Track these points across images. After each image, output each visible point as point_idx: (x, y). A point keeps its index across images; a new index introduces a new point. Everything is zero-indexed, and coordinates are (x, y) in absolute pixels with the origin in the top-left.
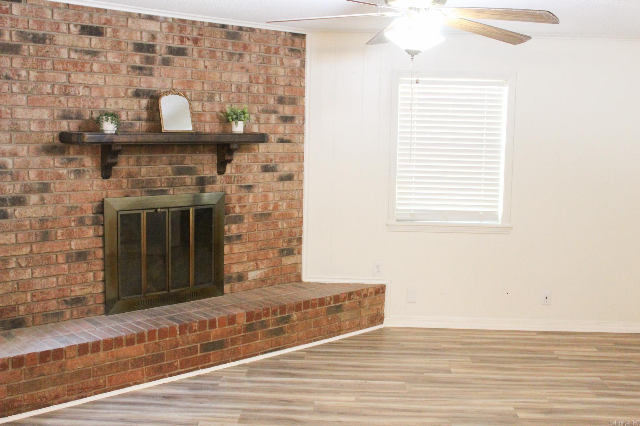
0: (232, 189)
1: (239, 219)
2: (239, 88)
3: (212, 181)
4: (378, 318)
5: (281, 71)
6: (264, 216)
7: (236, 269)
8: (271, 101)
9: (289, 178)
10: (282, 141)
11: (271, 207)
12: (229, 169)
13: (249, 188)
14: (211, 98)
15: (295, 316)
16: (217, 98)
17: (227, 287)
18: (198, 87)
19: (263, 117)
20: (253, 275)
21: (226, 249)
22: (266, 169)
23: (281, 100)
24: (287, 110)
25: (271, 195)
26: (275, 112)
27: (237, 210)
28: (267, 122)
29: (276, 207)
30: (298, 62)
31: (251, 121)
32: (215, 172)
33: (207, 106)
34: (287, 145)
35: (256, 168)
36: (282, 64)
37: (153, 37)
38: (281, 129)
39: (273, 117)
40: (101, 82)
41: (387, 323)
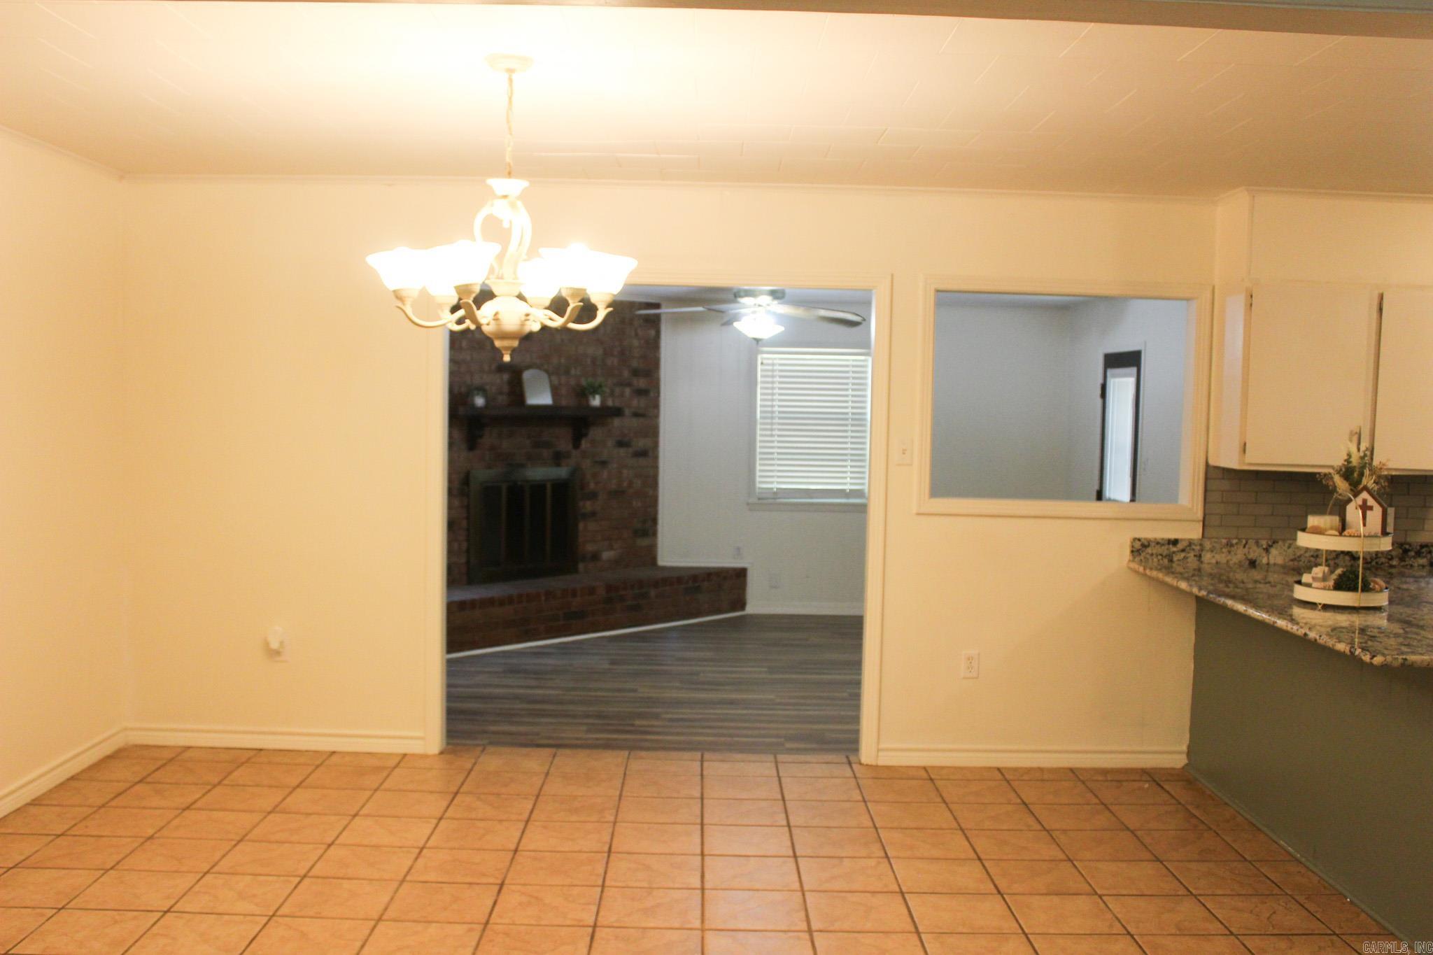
0: (587, 464)
1: (593, 496)
2: (594, 361)
3: (567, 455)
4: (740, 603)
5: (636, 343)
6: (618, 493)
7: (590, 548)
8: (626, 373)
9: (643, 454)
10: (636, 415)
11: (625, 484)
12: (584, 444)
13: (604, 463)
14: (567, 372)
15: (653, 593)
16: (573, 372)
17: (581, 566)
18: (555, 361)
19: (617, 390)
20: (607, 555)
21: (581, 526)
22: (621, 444)
23: (636, 373)
24: (641, 383)
25: (625, 472)
26: (629, 385)
27: (592, 486)
28: (622, 395)
29: (631, 484)
30: (652, 333)
31: (607, 395)
32: (570, 446)
33: (563, 379)
34: (641, 420)
35: (610, 443)
36: (637, 335)
38: (635, 402)
39: (628, 391)
40: (468, 358)
41: (751, 609)
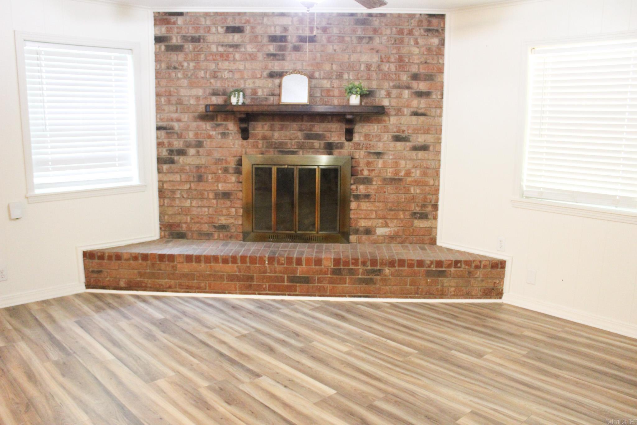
0: (360, 155)
1: (367, 181)
2: (368, 67)
3: (340, 146)
4: (496, 293)
5: (416, 50)
6: (395, 181)
7: (363, 223)
8: (404, 78)
9: (424, 148)
10: (416, 114)
11: (402, 173)
12: (356, 138)
13: (379, 154)
14: (340, 76)
15: (387, 271)
16: (346, 76)
17: (353, 238)
18: (327, 67)
19: (394, 92)
21: (353, 205)
22: (397, 139)
23: (415, 77)
24: (422, 86)
25: (402, 163)
26: (408, 88)
27: (366, 173)
28: (399, 96)
29: (408, 174)
30: (435, 41)
31: (381, 96)
32: (343, 139)
33: (336, 83)
34: (422, 118)
35: (386, 137)
36: (417, 43)
37: (285, 29)
38: (415, 103)
39: (406, 93)
40: (241, 67)
41: (506, 299)
